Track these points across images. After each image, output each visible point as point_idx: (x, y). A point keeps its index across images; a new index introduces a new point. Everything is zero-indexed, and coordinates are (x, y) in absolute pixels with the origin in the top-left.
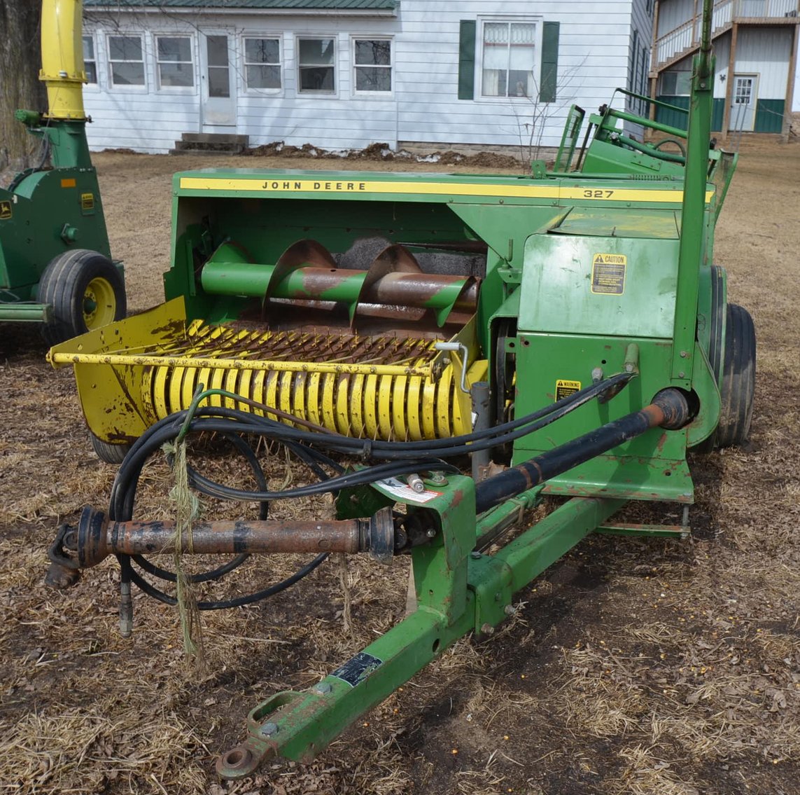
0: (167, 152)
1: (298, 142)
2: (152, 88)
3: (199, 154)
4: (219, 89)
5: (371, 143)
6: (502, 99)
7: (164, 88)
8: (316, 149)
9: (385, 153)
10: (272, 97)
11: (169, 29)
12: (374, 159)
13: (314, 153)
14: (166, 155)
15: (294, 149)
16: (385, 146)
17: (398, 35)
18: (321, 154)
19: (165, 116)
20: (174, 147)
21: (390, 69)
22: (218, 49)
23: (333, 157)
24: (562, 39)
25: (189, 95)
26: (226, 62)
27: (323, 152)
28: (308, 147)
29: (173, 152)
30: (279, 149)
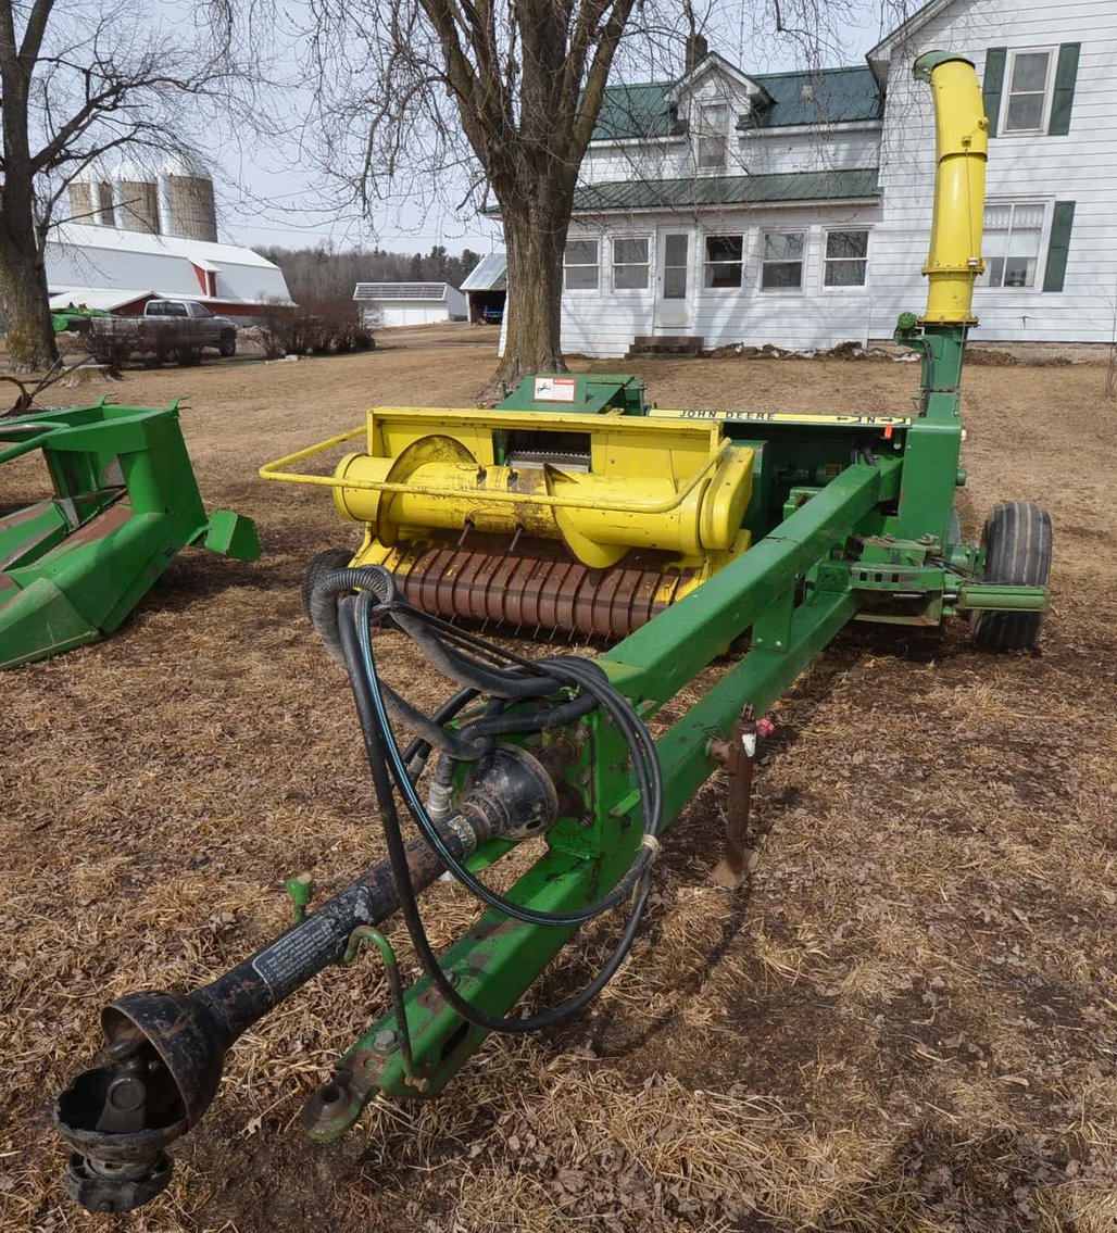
0: (622, 356)
1: (756, 342)
2: (606, 291)
3: (653, 358)
4: (674, 289)
5: (841, 342)
6: (998, 290)
7: (617, 291)
8: (778, 350)
9: (857, 352)
10: (725, 296)
11: (622, 231)
12: (847, 359)
13: (776, 354)
14: (621, 360)
15: (756, 351)
16: (857, 345)
17: (878, 225)
18: (783, 354)
19: (608, 321)
20: (628, 351)
21: (865, 262)
22: (676, 249)
23: (797, 357)
24: (1076, 220)
25: (638, 297)
26: (684, 262)
27: (786, 352)
28: (768, 348)
29: (628, 356)
30: (738, 350)
